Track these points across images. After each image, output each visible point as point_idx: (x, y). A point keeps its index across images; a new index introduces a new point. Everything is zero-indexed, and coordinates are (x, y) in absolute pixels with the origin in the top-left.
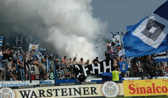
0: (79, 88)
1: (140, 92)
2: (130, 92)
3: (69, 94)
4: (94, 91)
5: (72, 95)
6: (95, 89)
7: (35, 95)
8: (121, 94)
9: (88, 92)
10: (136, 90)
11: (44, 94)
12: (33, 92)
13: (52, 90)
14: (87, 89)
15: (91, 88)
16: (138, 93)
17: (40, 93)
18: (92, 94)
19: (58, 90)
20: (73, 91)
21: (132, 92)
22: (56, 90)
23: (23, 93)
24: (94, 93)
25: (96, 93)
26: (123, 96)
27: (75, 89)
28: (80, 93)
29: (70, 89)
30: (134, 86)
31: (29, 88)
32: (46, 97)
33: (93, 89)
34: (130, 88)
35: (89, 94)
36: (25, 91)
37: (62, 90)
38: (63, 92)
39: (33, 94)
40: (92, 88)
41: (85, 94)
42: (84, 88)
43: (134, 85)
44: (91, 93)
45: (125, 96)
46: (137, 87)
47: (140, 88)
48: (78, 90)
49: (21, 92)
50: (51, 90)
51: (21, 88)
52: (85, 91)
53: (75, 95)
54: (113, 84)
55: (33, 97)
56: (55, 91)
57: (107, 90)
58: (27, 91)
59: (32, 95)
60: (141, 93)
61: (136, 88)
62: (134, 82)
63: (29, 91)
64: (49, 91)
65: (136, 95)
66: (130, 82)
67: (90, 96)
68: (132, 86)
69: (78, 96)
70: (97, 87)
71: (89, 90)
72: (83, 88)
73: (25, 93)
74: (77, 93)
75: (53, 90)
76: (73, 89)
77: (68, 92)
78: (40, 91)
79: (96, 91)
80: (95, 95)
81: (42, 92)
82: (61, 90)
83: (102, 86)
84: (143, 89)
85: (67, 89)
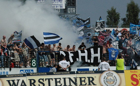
0: (75, 78)
2: (132, 83)
3: (63, 84)
4: (92, 82)
6: (93, 79)
7: (25, 85)
9: (85, 82)
10: (139, 81)
11: (35, 84)
12: (23, 81)
13: (44, 80)
14: (84, 79)
15: (88, 78)
19: (51, 80)
20: (67, 81)
21: (135, 83)
22: (49, 79)
23: (11, 83)
24: (91, 84)
25: (94, 84)
27: (70, 79)
28: (75, 84)
29: (65, 79)
30: (137, 77)
31: (18, 77)
33: (91, 79)
34: (133, 79)
35: (86, 85)
36: (13, 81)
37: (56, 79)
38: (56, 82)
39: (23, 84)
41: (81, 84)
42: (81, 78)
43: (136, 76)
44: (88, 84)
48: (74, 80)
49: (9, 81)
50: (43, 80)
51: (9, 77)
52: (81, 81)
53: (70, 85)
54: (113, 74)
56: (47, 80)
58: (16, 80)
62: (137, 72)
63: (18, 80)
64: (41, 81)
66: (133, 72)
68: (135, 77)
70: (95, 77)
71: (86, 80)
72: (79, 78)
73: (14, 83)
74: (72, 84)
75: (46, 79)
76: (68, 79)
77: (62, 82)
78: (30, 80)
79: (93, 82)
81: (33, 82)
82: (54, 80)
83: (100, 76)
85: (62, 79)
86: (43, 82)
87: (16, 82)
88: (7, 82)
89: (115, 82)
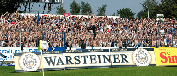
0: (109, 55)
1: (172, 61)
2: (162, 61)
3: (98, 62)
4: (125, 59)
5: (101, 63)
6: (126, 57)
7: (62, 62)
8: (153, 63)
10: (168, 58)
11: (71, 61)
12: (60, 58)
13: (80, 57)
16: (170, 62)
17: (67, 60)
18: (123, 62)
19: (86, 57)
20: (102, 58)
21: (164, 60)
22: (84, 57)
23: (49, 59)
25: (127, 62)
26: (155, 65)
27: (104, 56)
28: (110, 61)
29: (99, 56)
30: (166, 55)
31: (54, 54)
32: (73, 64)
33: (124, 57)
34: (162, 56)
35: (119, 62)
36: (50, 58)
37: (91, 56)
38: (91, 59)
39: (60, 61)
40: (122, 55)
41: (115, 62)
43: (165, 53)
44: (121, 61)
45: (157, 65)
46: (169, 55)
47: (172, 57)
48: (108, 57)
49: (46, 58)
50: (78, 57)
51: (46, 54)
52: (115, 59)
53: (105, 62)
55: (59, 64)
56: (83, 57)
57: (138, 58)
58: (53, 57)
59: (58, 62)
60: (174, 62)
61: (168, 57)
62: (165, 50)
63: (55, 57)
64: (77, 58)
65: (168, 64)
66: (162, 50)
67: (121, 64)
68: (164, 54)
69: (108, 64)
70: (128, 54)
71: (119, 57)
72: (113, 56)
73: (51, 60)
74: (106, 61)
75: (81, 56)
76: (103, 57)
77: (97, 59)
78: (67, 57)
80: (126, 64)
81: (69, 58)
82: (89, 57)
84: (175, 58)
85: (96, 56)
86: (79, 59)
87: (53, 59)
88: (44, 59)
89: (146, 59)
